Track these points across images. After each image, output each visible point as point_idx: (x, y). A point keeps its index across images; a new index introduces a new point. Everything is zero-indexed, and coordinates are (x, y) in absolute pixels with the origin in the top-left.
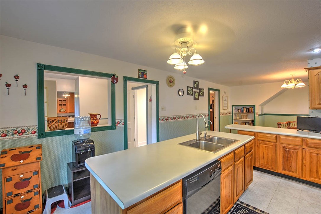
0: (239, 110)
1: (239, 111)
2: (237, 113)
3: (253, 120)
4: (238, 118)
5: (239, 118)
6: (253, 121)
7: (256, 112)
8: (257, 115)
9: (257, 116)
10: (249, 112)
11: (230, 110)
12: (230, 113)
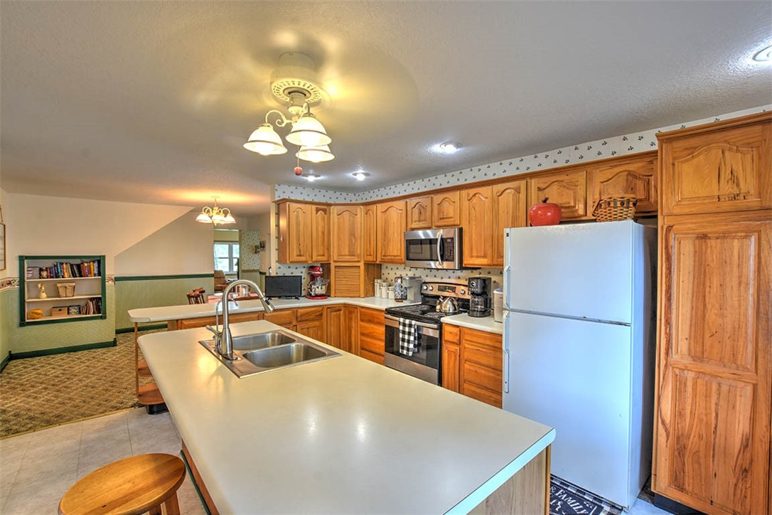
0: (41, 270)
1: (44, 274)
2: (39, 282)
3: (100, 296)
4: (44, 295)
5: (48, 297)
6: (100, 298)
7: (107, 273)
8: (110, 282)
9: (109, 284)
10: (81, 276)
11: (12, 272)
12: (9, 283)
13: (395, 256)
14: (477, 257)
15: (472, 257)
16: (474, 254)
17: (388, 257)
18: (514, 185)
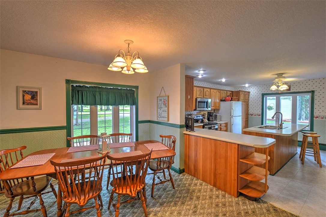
18: (219, 91)
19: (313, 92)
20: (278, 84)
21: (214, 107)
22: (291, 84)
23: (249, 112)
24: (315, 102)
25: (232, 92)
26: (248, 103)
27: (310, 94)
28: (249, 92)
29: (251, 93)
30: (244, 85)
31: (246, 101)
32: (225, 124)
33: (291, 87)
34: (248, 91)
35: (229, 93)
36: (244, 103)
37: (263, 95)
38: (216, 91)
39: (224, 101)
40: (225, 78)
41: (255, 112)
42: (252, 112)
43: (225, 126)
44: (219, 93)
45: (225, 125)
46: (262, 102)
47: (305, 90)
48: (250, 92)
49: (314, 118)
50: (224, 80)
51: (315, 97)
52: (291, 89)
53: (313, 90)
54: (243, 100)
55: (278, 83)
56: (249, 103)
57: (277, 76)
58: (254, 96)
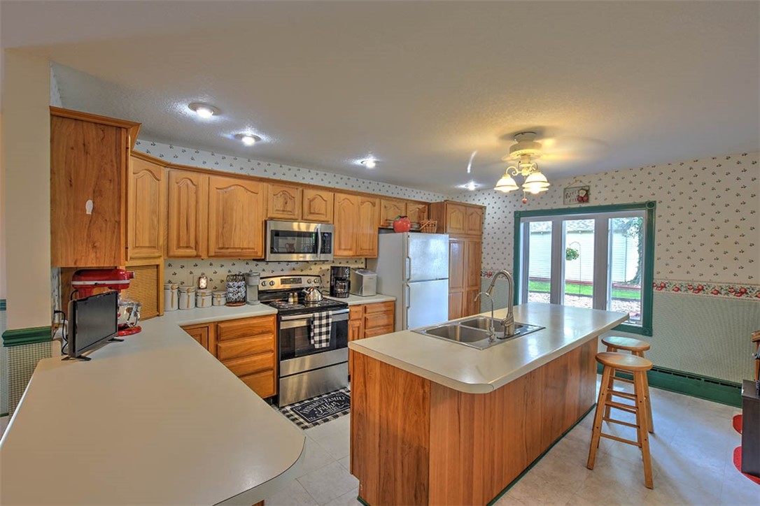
13: (242, 249)
14: (345, 249)
15: (340, 249)
16: (343, 247)
17: (229, 250)
18: (372, 200)
19: (651, 206)
20: (518, 172)
21: (350, 249)
22: (590, 182)
23: (483, 266)
24: (658, 237)
25: (429, 204)
26: (481, 239)
27: (644, 212)
28: (482, 208)
29: (487, 211)
30: (463, 186)
31: (469, 232)
32: (385, 306)
33: (591, 192)
34: (480, 204)
35: (413, 209)
36: (465, 240)
37: (518, 216)
38: (359, 198)
39: (393, 230)
40: (375, 155)
41: (498, 267)
42: (489, 267)
43: (385, 312)
44: (374, 205)
45: (384, 309)
46: (514, 238)
47: (630, 201)
48: (485, 207)
49: (654, 290)
50: (370, 162)
51: (659, 223)
52: (592, 197)
53: (652, 199)
54: (461, 231)
55: (520, 169)
56: (484, 241)
57: (517, 143)
58: (496, 220)
